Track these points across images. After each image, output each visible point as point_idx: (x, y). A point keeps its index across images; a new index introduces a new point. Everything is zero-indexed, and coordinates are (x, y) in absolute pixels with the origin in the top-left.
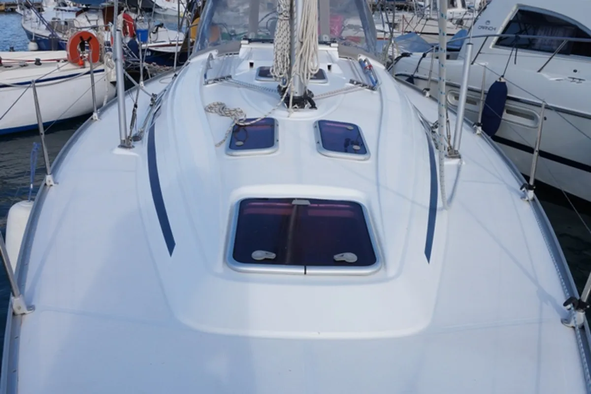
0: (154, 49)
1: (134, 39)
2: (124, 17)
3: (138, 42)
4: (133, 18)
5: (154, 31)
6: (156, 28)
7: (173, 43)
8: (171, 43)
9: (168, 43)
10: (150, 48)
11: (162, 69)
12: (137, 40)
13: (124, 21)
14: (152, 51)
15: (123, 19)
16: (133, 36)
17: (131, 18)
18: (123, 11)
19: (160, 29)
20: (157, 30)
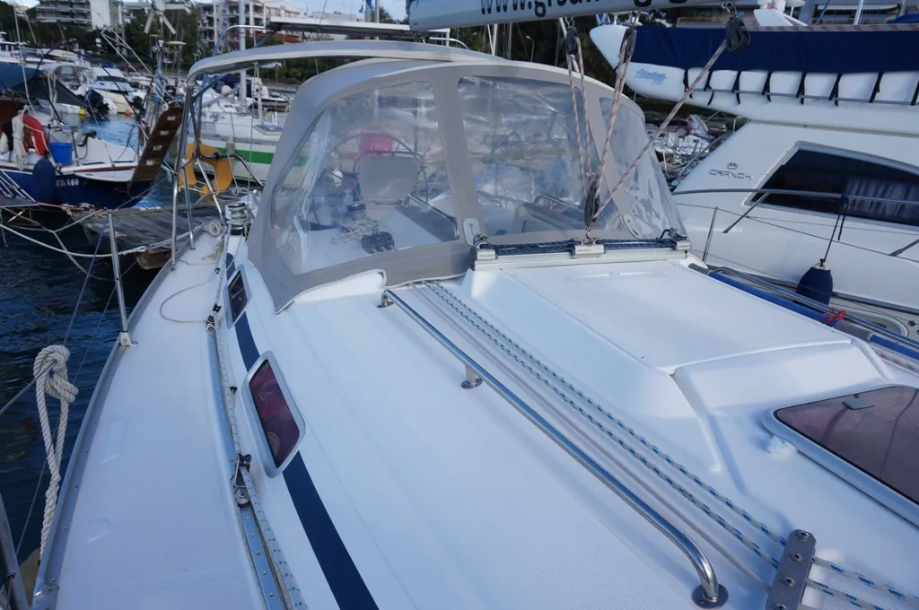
0: (83, 175)
1: (47, 158)
2: (24, 122)
3: (54, 164)
4: (43, 124)
5: (81, 143)
6: (83, 138)
7: (117, 165)
8: (113, 166)
9: (110, 165)
10: (77, 174)
11: (100, 215)
12: (51, 160)
13: (25, 127)
14: (82, 179)
15: (23, 125)
16: (45, 154)
17: (39, 124)
18: (23, 112)
19: (90, 139)
20: (85, 142)
